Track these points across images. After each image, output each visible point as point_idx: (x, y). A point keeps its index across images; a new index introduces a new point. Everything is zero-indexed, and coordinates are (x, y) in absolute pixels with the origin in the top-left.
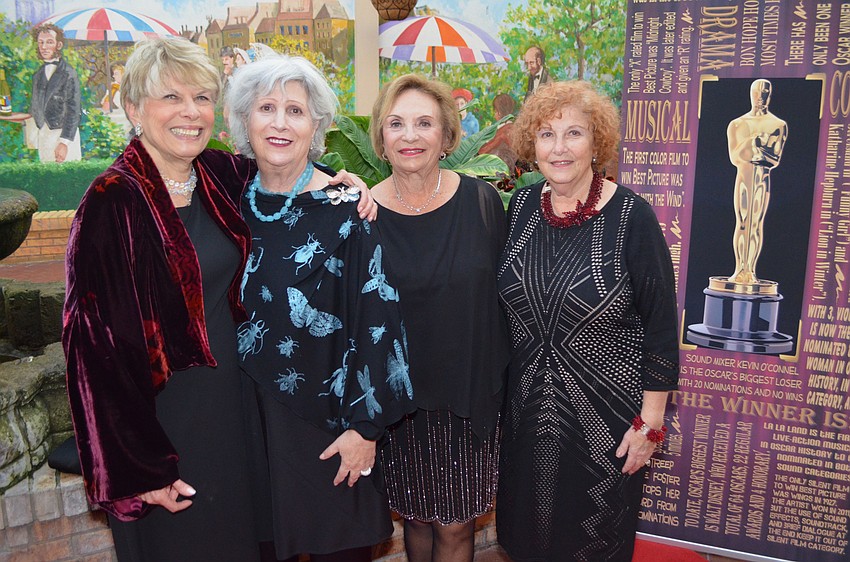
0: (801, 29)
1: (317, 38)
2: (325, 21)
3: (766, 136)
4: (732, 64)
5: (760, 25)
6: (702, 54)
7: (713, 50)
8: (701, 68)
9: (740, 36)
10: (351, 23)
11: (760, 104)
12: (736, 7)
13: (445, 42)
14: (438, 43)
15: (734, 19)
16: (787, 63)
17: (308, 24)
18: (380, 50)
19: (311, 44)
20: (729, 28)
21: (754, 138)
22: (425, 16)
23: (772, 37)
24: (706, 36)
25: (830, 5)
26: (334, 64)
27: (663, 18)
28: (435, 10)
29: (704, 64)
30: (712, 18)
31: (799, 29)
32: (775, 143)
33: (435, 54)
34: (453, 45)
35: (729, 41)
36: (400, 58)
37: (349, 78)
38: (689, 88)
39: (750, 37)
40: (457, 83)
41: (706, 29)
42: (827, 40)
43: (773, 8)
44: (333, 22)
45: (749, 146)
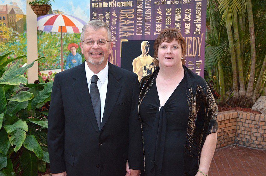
0: (160, 19)
1: (9, 22)
2: (13, 15)
3: (148, 65)
4: (133, 34)
5: (143, 17)
6: (121, 30)
7: (125, 28)
8: (121, 36)
9: (136, 22)
10: (25, 16)
11: (145, 51)
12: (134, 10)
13: (66, 24)
14: (63, 25)
15: (133, 15)
16: (155, 34)
17: (5, 16)
18: (38, 27)
19: (7, 24)
20: (131, 19)
21: (143, 66)
22: (57, 14)
23: (148, 23)
24: (122, 22)
25: (171, 9)
26: (17, 33)
27: (104, 15)
28: (62, 12)
29: (122, 34)
30: (124, 14)
31: (159, 19)
32: (152, 69)
33: (62, 29)
34: (70, 25)
35: (131, 24)
36: (47, 31)
37: (24, 38)
38: (116, 45)
39: (140, 23)
40: (72, 41)
41: (122, 19)
42: (170, 24)
43: (148, 10)
44: (17, 15)
45: (141, 70)
